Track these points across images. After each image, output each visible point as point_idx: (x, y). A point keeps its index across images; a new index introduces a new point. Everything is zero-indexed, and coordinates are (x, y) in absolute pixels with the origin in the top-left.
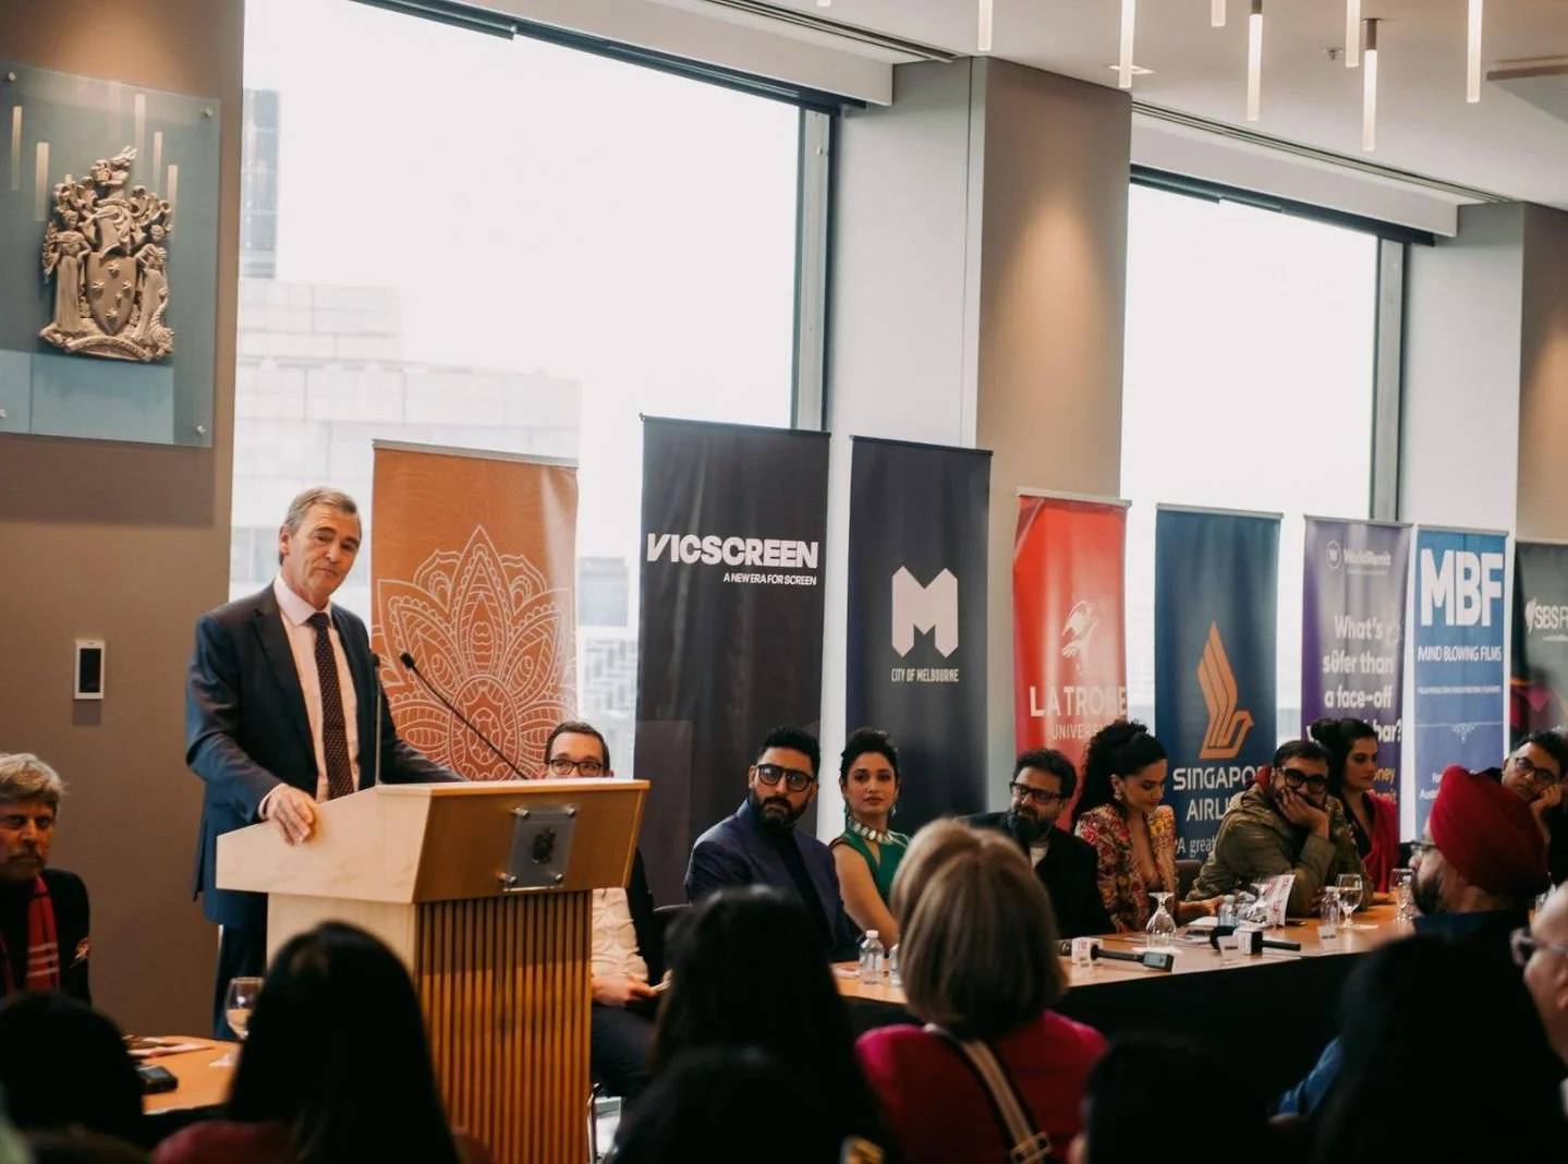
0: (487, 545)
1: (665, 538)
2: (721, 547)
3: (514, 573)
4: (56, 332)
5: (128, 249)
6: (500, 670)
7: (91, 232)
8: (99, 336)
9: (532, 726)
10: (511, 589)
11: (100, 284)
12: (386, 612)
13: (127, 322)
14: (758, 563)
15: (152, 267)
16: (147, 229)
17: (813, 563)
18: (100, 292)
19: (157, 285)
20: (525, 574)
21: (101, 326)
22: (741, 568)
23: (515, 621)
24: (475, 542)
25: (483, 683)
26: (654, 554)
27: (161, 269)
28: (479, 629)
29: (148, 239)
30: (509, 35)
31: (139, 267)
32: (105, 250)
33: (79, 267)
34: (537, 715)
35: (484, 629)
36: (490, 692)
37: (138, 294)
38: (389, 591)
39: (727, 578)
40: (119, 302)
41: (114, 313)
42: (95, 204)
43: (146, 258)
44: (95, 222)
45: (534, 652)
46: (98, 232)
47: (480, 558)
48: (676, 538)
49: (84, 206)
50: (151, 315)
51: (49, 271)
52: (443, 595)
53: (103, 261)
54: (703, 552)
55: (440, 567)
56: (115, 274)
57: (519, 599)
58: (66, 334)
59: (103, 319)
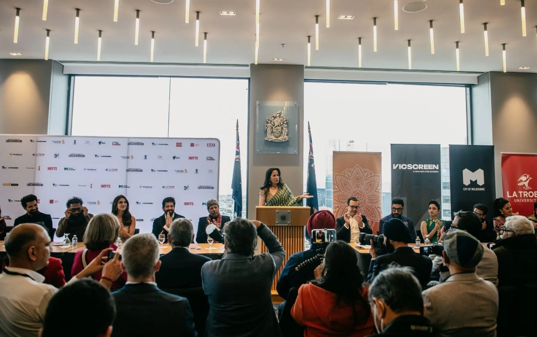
0: (359, 167)
1: (397, 165)
2: (412, 166)
3: (365, 172)
4: (267, 138)
5: (280, 125)
6: (362, 188)
7: (273, 124)
8: (275, 138)
9: (369, 198)
10: (365, 175)
11: (274, 131)
12: (336, 179)
13: (280, 136)
14: (422, 169)
15: (284, 127)
16: (283, 122)
17: (437, 168)
18: (274, 132)
19: (285, 130)
20: (368, 172)
21: (275, 137)
22: (418, 170)
23: (366, 180)
24: (356, 166)
25: (358, 190)
26: (395, 168)
27: (286, 128)
28: (357, 181)
29: (284, 124)
30: (386, 84)
31: (282, 128)
32: (275, 126)
33: (271, 129)
34: (371, 196)
35: (358, 181)
36: (359, 192)
37: (282, 132)
38: (336, 175)
39: (414, 171)
40: (278, 133)
41: (277, 135)
42: (274, 119)
43: (283, 126)
44: (273, 122)
45: (370, 185)
46: (274, 124)
47: (358, 170)
48: (400, 165)
49: (272, 120)
50: (284, 135)
51: (265, 130)
52: (349, 176)
53: (275, 128)
54: (407, 167)
55: (348, 171)
56: (277, 129)
57: (367, 176)
58: (269, 139)
59: (275, 136)
